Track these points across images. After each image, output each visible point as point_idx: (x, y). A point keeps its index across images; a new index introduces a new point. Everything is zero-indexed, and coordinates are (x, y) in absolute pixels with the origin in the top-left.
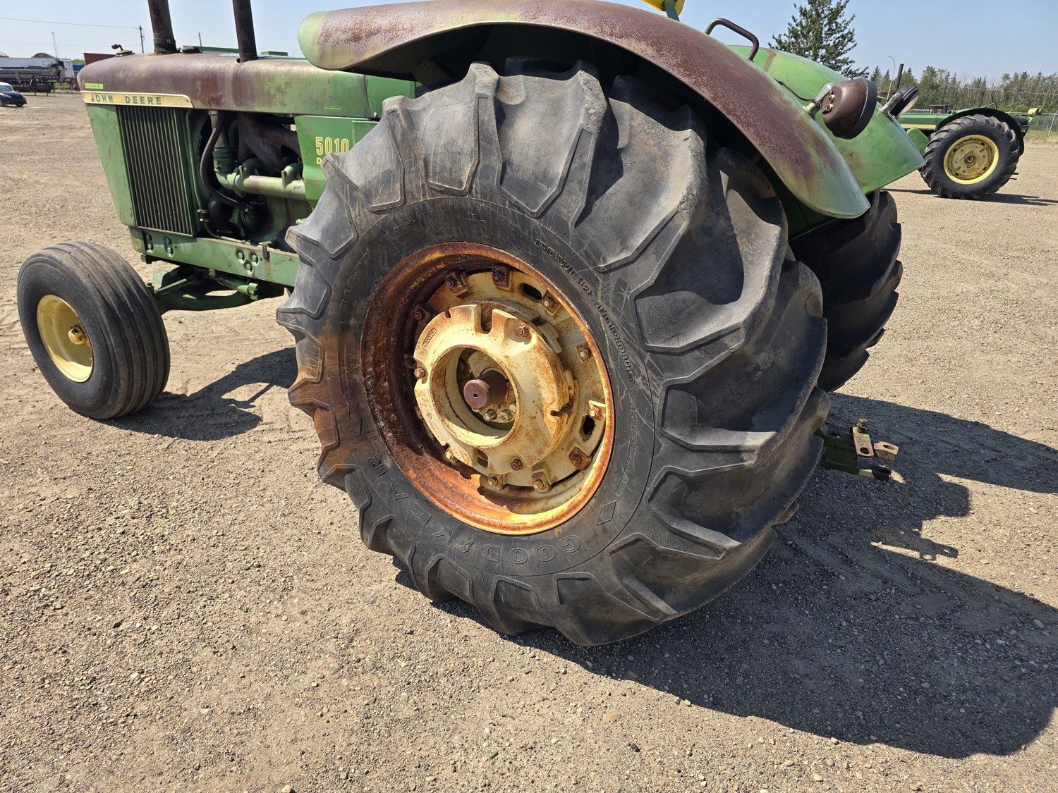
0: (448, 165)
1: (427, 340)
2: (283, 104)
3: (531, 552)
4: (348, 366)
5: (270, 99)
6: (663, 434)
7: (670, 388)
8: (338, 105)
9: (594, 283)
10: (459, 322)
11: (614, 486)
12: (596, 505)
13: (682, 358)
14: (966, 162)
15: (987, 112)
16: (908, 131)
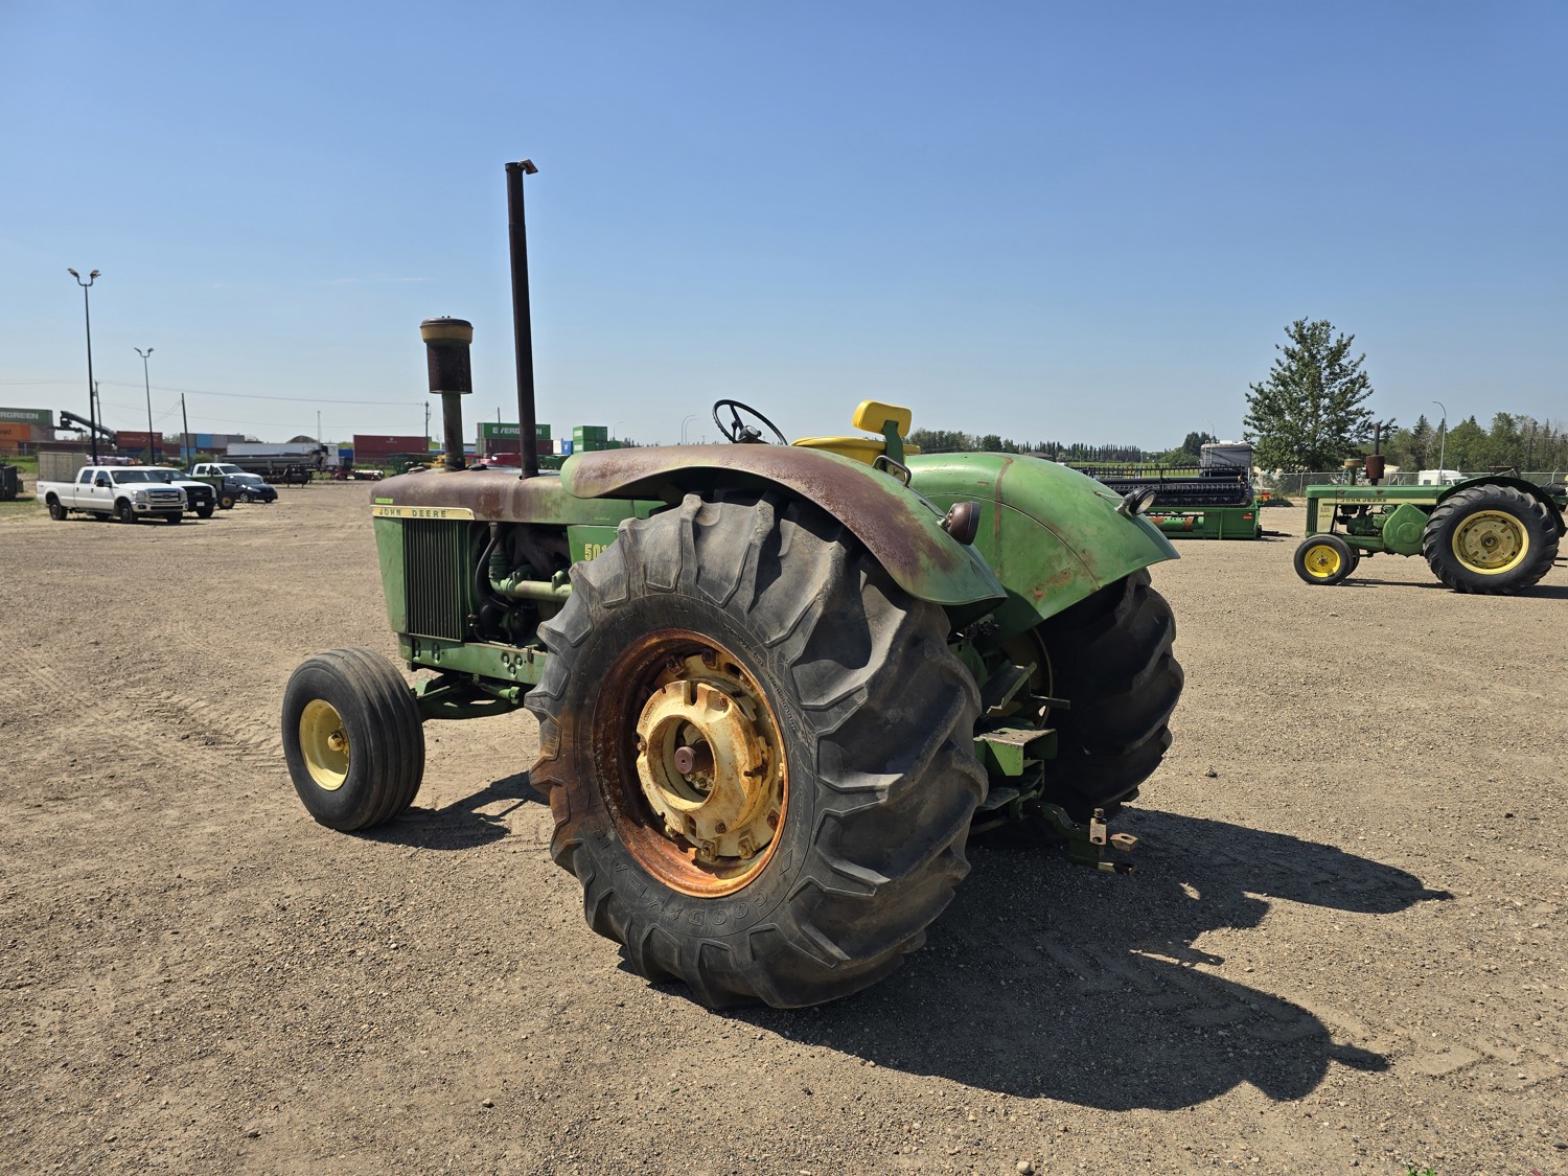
0: (661, 569)
1: (647, 714)
2: (558, 516)
3: (730, 911)
4: (581, 742)
5: (546, 511)
6: (820, 781)
7: (821, 739)
8: (608, 516)
9: (764, 655)
10: (673, 696)
11: (791, 835)
12: (779, 856)
13: (827, 713)
14: (1484, 545)
15: (1503, 482)
16: (1399, 508)
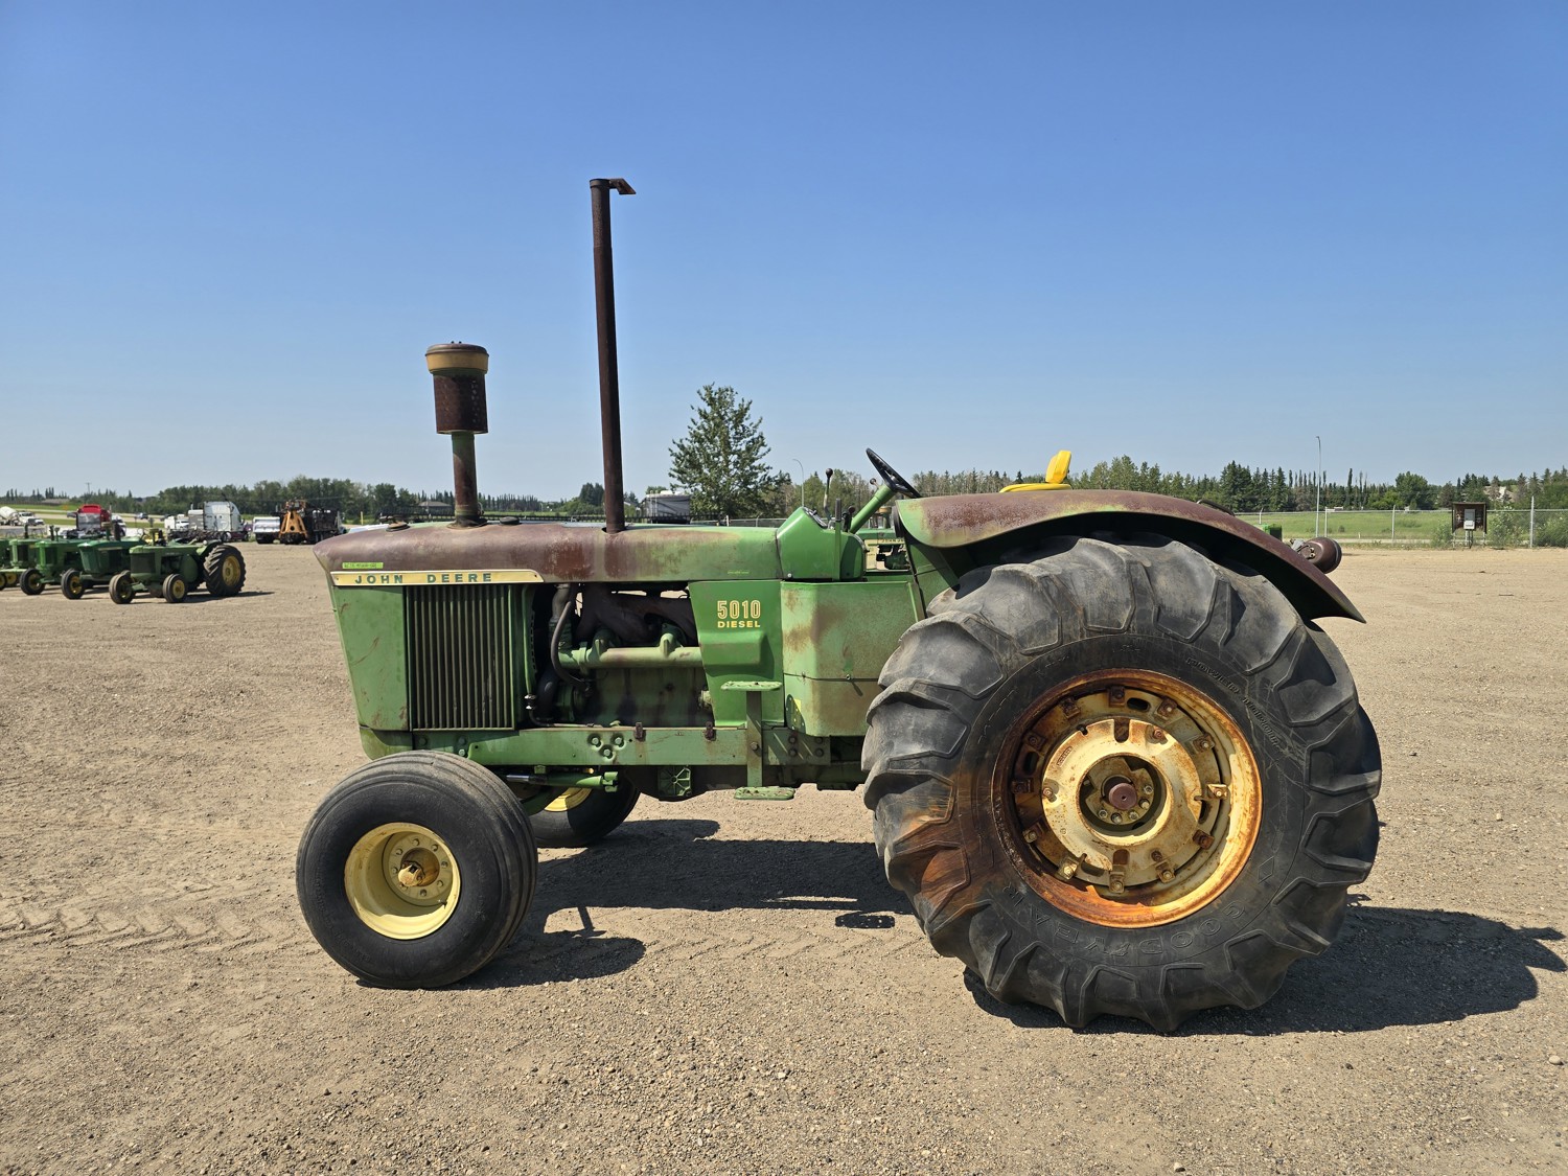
0: (1106, 611)
1: (1060, 760)
3: (1194, 932)
4: (980, 799)
6: (1311, 789)
7: (1312, 751)
8: (745, 569)
9: (1242, 684)
10: (1097, 737)
11: (1269, 845)
12: (1252, 868)
13: (1318, 727)
